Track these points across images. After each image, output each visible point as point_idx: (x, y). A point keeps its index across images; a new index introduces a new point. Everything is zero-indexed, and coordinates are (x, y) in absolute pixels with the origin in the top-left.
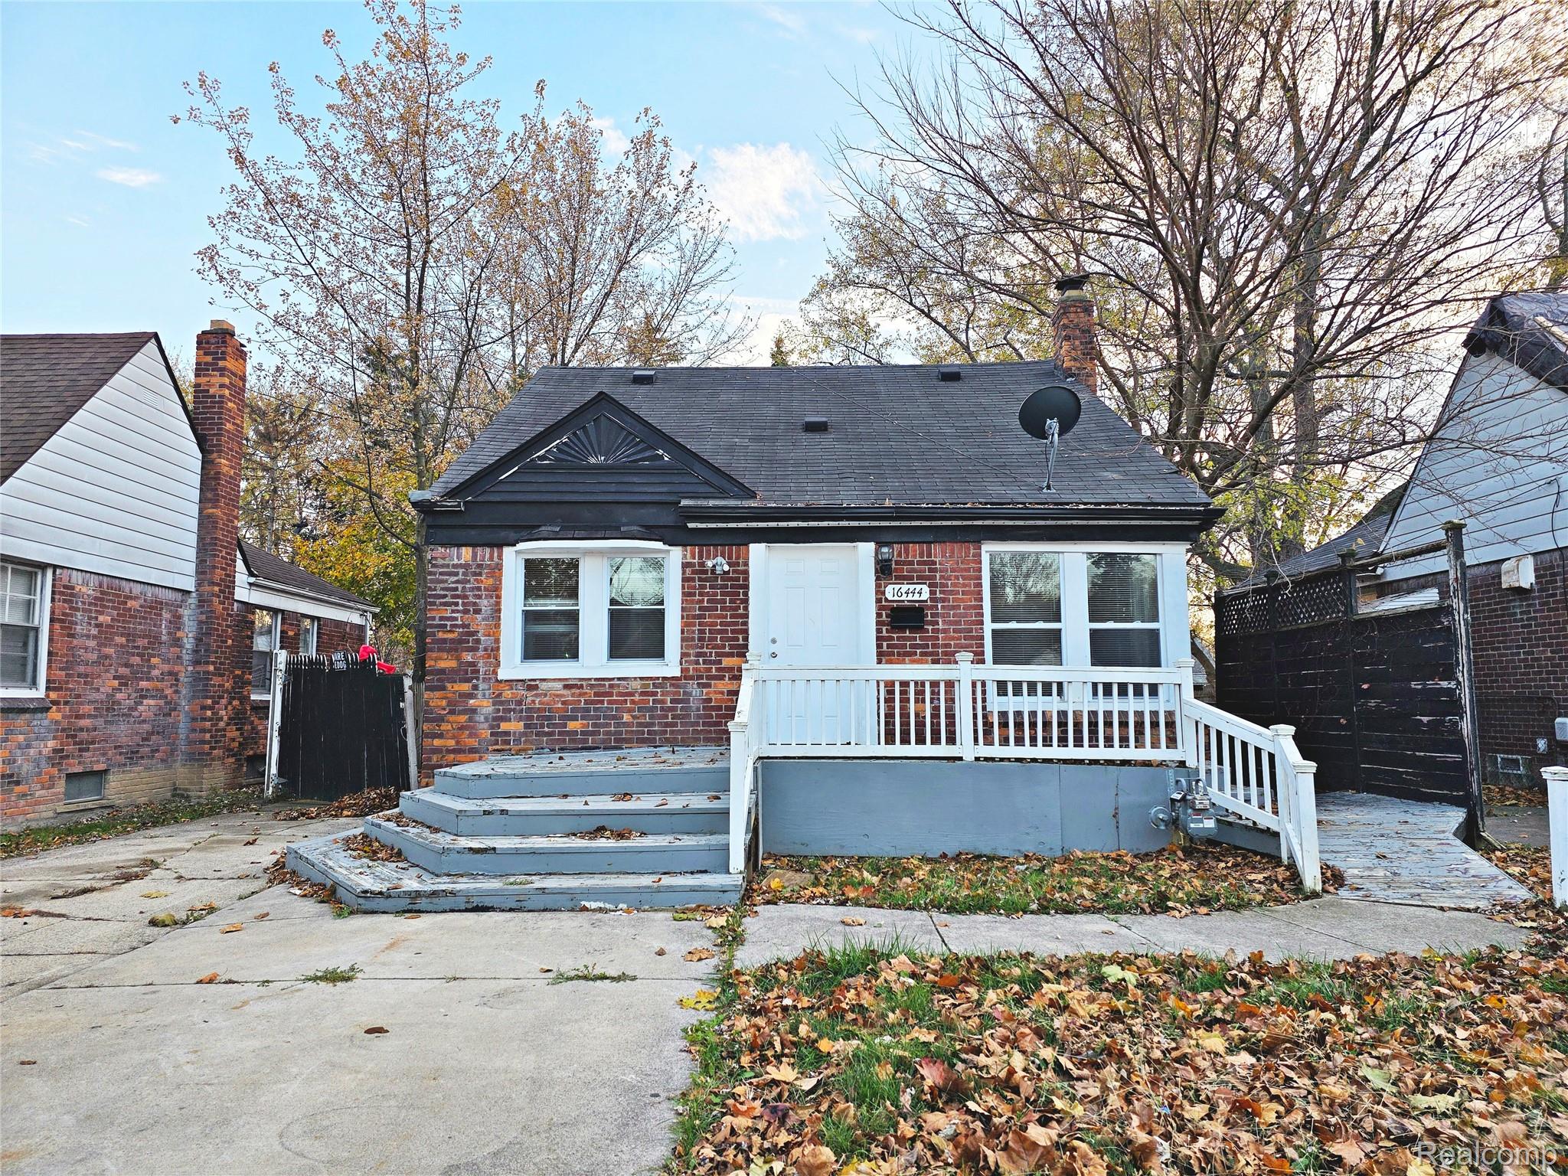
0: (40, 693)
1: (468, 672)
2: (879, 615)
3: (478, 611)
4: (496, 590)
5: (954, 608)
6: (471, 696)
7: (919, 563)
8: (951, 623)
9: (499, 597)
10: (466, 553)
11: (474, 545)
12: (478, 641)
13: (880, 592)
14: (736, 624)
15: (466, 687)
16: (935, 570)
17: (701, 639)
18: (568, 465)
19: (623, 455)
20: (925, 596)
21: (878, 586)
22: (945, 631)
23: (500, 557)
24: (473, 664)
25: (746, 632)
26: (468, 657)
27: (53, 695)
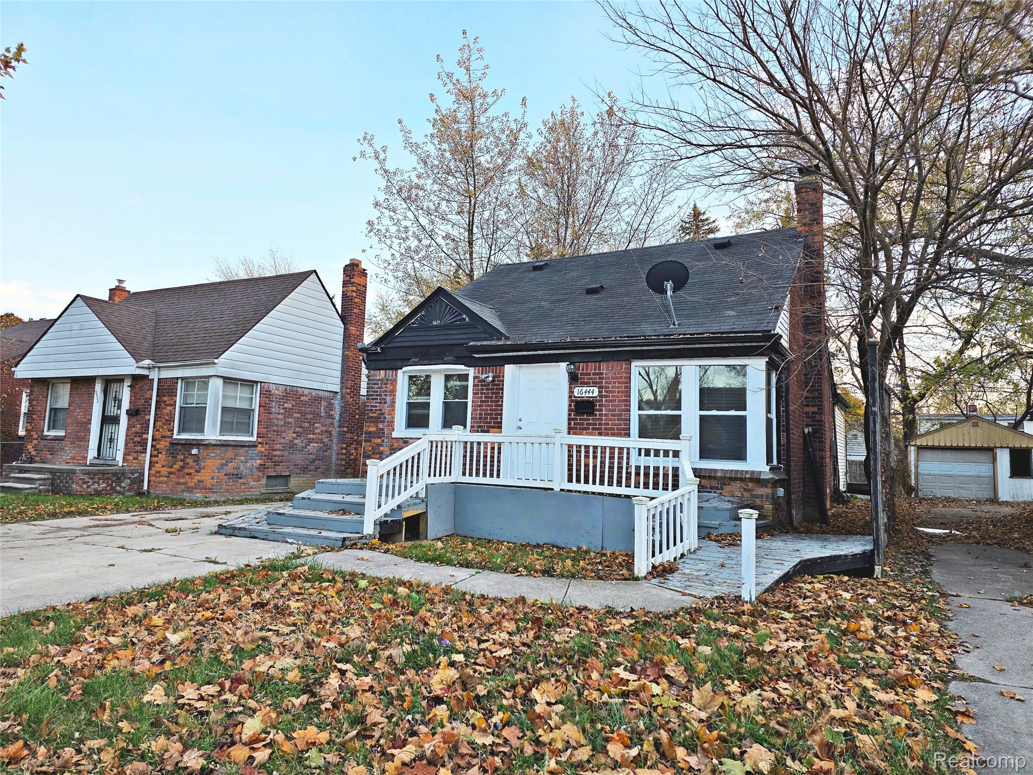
0: (254, 439)
1: (380, 434)
2: (570, 405)
3: (385, 403)
4: (393, 391)
5: (612, 401)
6: (381, 445)
7: (594, 374)
8: (610, 410)
9: (394, 395)
10: (382, 373)
11: (385, 369)
12: (385, 418)
13: (571, 392)
14: (497, 410)
15: (379, 441)
16: (602, 378)
17: (480, 418)
18: (424, 326)
19: (448, 319)
20: (596, 394)
21: (570, 388)
22: (606, 415)
23: (396, 375)
24: (382, 429)
25: (501, 414)
26: (381, 426)
27: (260, 440)
